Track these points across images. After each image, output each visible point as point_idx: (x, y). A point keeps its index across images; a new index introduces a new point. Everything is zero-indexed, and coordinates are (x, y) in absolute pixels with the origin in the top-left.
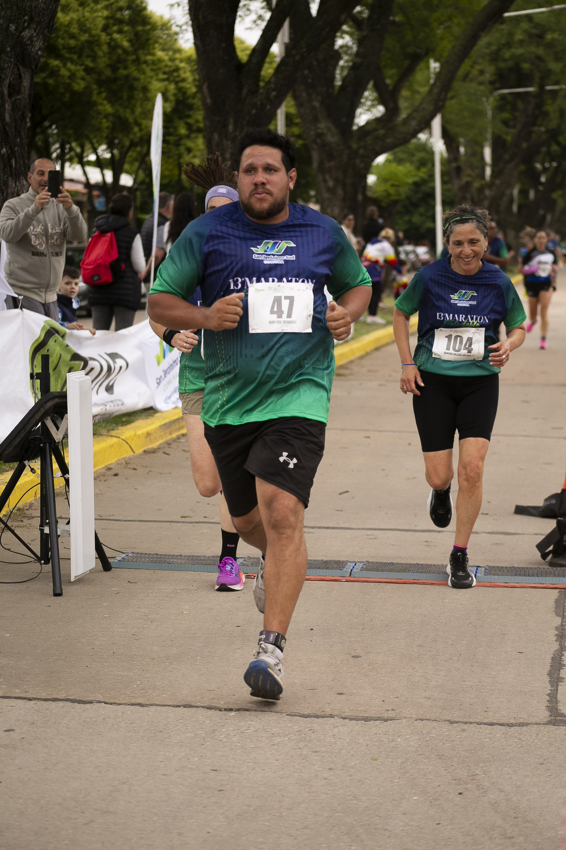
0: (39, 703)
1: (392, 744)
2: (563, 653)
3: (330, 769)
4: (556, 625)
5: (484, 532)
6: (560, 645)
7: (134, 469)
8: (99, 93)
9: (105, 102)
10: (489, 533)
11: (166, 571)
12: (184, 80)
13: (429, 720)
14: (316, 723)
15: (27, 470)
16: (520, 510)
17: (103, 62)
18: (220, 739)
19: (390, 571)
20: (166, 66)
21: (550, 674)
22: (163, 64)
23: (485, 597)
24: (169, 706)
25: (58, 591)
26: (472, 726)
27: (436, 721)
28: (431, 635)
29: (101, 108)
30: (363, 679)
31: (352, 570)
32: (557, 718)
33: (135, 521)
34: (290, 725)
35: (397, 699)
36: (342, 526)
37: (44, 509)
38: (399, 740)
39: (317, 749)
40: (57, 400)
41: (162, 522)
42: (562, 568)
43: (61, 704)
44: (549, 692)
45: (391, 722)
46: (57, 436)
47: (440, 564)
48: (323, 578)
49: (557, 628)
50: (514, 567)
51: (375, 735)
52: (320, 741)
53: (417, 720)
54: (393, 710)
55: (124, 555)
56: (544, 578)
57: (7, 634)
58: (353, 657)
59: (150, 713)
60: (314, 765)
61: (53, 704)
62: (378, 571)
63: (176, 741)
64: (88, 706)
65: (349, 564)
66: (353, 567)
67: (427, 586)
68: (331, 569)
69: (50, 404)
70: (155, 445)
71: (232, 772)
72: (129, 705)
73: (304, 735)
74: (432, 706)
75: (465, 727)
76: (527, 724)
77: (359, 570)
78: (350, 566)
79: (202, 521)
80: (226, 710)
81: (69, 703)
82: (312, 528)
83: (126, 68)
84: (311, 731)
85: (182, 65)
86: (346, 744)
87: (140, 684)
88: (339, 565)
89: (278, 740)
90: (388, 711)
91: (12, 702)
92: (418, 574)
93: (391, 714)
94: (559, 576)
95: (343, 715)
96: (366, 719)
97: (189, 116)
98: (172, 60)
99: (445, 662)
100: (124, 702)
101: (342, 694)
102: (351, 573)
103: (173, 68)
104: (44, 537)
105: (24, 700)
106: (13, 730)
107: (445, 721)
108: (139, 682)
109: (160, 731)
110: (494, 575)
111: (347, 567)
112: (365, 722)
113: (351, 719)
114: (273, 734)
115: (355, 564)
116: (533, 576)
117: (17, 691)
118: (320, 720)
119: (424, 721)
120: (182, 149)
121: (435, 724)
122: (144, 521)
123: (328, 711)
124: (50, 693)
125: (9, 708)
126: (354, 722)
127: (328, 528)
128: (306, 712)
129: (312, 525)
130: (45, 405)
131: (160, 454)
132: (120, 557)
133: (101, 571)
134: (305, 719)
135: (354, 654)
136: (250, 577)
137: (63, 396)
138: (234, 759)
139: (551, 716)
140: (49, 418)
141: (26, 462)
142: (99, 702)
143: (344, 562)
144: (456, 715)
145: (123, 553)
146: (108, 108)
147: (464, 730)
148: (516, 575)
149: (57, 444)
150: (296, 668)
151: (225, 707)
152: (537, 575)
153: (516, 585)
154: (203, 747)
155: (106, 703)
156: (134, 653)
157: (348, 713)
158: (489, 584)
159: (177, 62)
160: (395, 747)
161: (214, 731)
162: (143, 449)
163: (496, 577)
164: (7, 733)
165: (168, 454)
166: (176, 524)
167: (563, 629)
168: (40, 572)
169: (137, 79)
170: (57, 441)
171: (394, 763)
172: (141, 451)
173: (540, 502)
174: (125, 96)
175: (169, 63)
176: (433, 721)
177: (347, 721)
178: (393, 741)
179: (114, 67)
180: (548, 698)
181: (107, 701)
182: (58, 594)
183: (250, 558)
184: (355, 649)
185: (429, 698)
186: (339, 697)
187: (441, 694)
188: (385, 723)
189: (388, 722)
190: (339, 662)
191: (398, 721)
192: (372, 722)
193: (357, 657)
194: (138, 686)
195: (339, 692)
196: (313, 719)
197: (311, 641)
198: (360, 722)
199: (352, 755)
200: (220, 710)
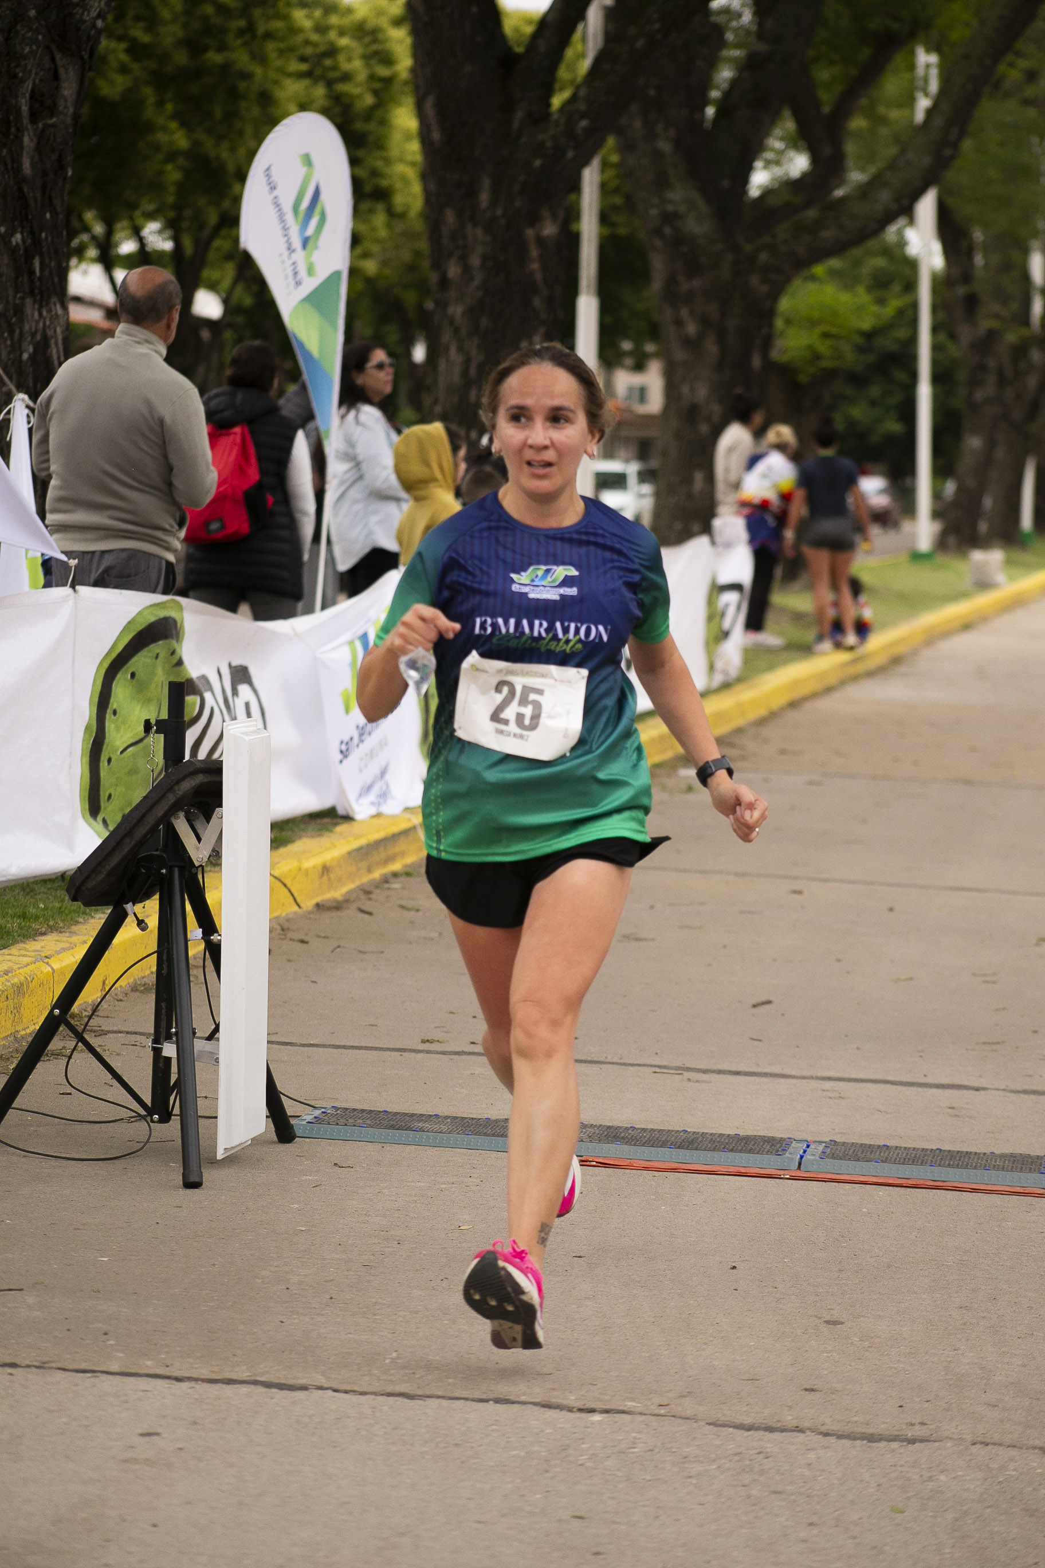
0: (200, 1387)
1: (930, 1485)
3: (811, 1524)
7: (302, 941)
8: (160, 103)
9: (173, 125)
11: (409, 1147)
12: (346, 77)
13: (1000, 1445)
14: (771, 1442)
15: (130, 920)
17: (171, 33)
18: (580, 1462)
19: (883, 1161)
20: (307, 42)
22: (299, 39)
24: (466, 1399)
25: (193, 1178)
27: (1015, 1446)
28: (983, 1287)
29: (161, 137)
30: (853, 1364)
31: (802, 1157)
33: (324, 1046)
34: (718, 1442)
35: (927, 1404)
36: (768, 1070)
37: (163, 1005)
38: (943, 1478)
39: (780, 1488)
40: (200, 779)
41: (382, 1049)
43: (244, 1389)
45: (922, 1445)
46: (198, 852)
47: (988, 1151)
48: (743, 1170)
51: (894, 1469)
52: (783, 1474)
53: (974, 1444)
54: (923, 1424)
55: (317, 1113)
57: (102, 1257)
58: (828, 1322)
59: (428, 1411)
60: (777, 1515)
61: (228, 1390)
62: (858, 1160)
63: (491, 1464)
64: (300, 1395)
65: (794, 1144)
66: (805, 1152)
67: (964, 1194)
68: (758, 1153)
69: (187, 785)
70: (338, 893)
71: (614, 1523)
72: (382, 1395)
73: (748, 1462)
74: (1002, 1421)
77: (817, 1158)
78: (797, 1149)
79: (466, 1050)
80: (580, 1410)
81: (260, 1389)
82: (705, 1072)
83: (221, 48)
84: (762, 1456)
85: (344, 42)
86: (836, 1482)
87: (398, 1358)
88: (776, 1146)
89: (696, 1468)
90: (913, 1425)
91: (144, 1383)
92: (943, 1170)
93: (919, 1432)
95: (823, 1429)
96: (871, 1438)
98: (321, 29)
99: (1020, 1340)
100: (371, 1389)
101: (812, 1390)
102: (800, 1164)
103: (321, 49)
104: (161, 1065)
105: (168, 1381)
106: (157, 1434)
107: (1034, 1448)
108: (395, 1355)
109: (457, 1445)
111: (791, 1150)
112: (870, 1444)
113: (840, 1437)
114: (686, 1457)
115: (808, 1146)
117: (149, 1363)
118: (777, 1436)
119: (990, 1447)
121: (1013, 1453)
122: (344, 1047)
123: (789, 1419)
124: (216, 1369)
125: (141, 1394)
126: (846, 1442)
127: (738, 1073)
128: (748, 1421)
129: (702, 1067)
130: (176, 788)
131: (351, 912)
132: (309, 1115)
133: (272, 1142)
134: (746, 1434)
135: (828, 1318)
136: (588, 1163)
137: (214, 769)
138: (613, 1498)
140: (182, 815)
141: (129, 907)
143: (782, 1140)
145: (314, 1108)
146: (181, 140)
149: (194, 871)
150: (711, 1339)
151: (579, 1404)
154: (548, 1475)
155: (335, 1391)
156: (374, 1300)
157: (831, 1426)
159: (332, 35)
160: (938, 1491)
161: (565, 1448)
162: (314, 901)
164: (147, 1439)
165: (370, 914)
166: (413, 1055)
168: (148, 1141)
169: (247, 76)
170: (197, 864)
171: (939, 1520)
174: (218, 111)
175: (315, 37)
176: (1009, 1446)
177: (832, 1440)
178: (930, 1479)
179: (194, 46)
181: (336, 1387)
182: (192, 1184)
184: (829, 1307)
185: (996, 1406)
186: (810, 1396)
187: (1019, 1399)
188: (911, 1447)
189: (917, 1445)
190: (799, 1332)
191: (937, 1444)
192: (883, 1444)
193: (835, 1323)
194: (393, 1360)
195: (808, 1387)
196: (762, 1433)
197: (736, 1290)
198: (858, 1443)
199: (852, 1502)
200: (570, 1410)
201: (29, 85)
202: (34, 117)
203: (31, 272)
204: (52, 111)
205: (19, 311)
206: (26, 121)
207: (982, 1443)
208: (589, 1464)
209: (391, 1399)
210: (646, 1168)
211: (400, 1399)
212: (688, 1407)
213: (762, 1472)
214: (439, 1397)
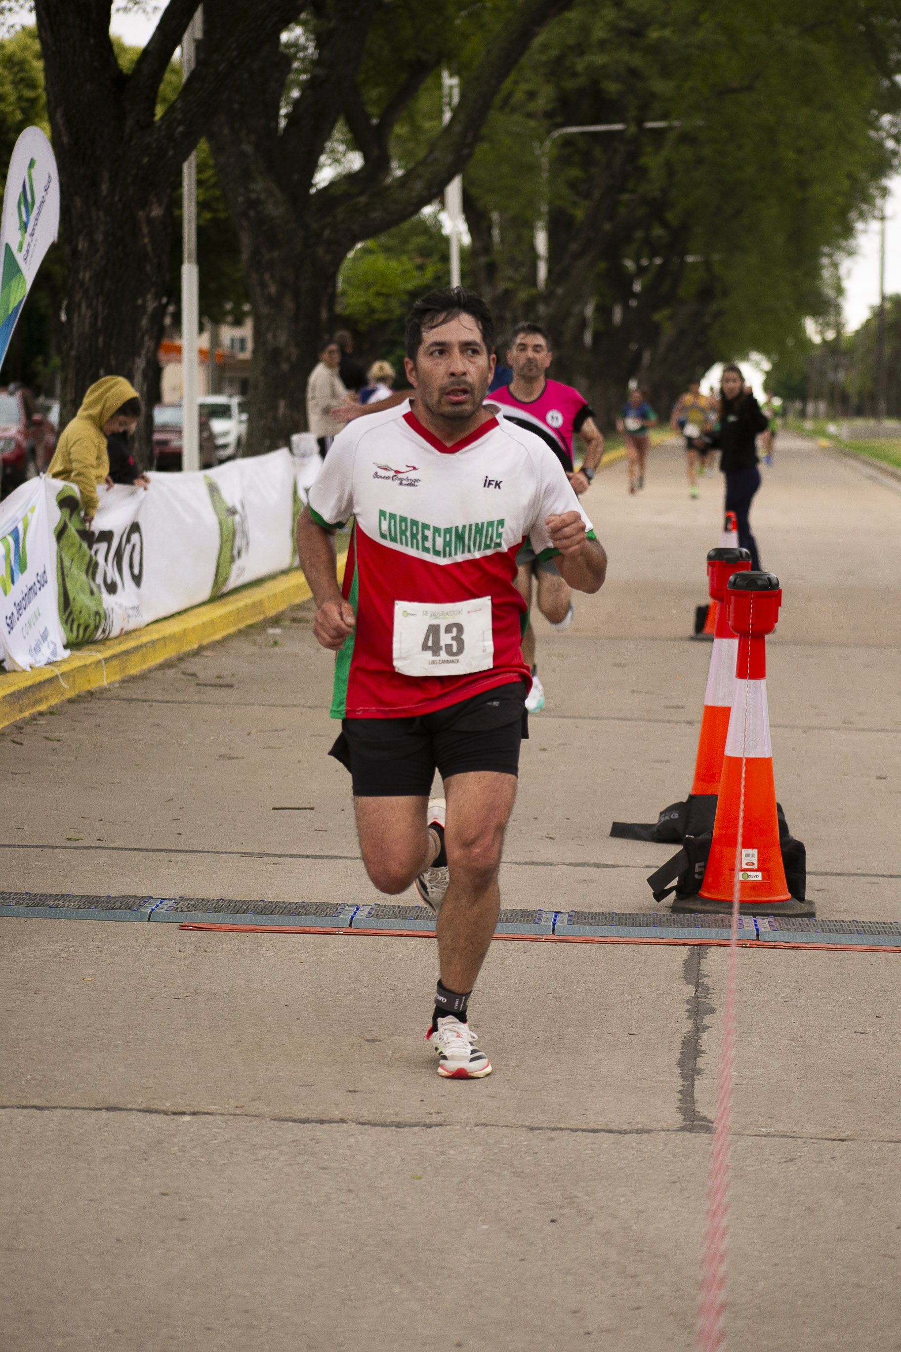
1: (442, 1158)
2: (700, 1035)
3: (349, 1191)
4: (687, 997)
5: (563, 864)
6: (695, 1023)
10: (571, 864)
11: (46, 920)
13: (497, 1125)
14: (320, 1131)
16: (621, 831)
18: (172, 1152)
19: (415, 919)
21: (681, 1064)
23: (571, 957)
24: (84, 1109)
26: (563, 1133)
27: (507, 1126)
28: (489, 1010)
30: (387, 1071)
31: (352, 917)
32: (695, 1123)
34: (280, 1133)
35: (443, 1098)
36: (329, 854)
38: (452, 1152)
39: (326, 1165)
41: (27, 846)
42: (693, 915)
44: (681, 1088)
45: (437, 1128)
48: (307, 929)
49: (688, 1001)
50: (616, 913)
51: (414, 1147)
52: (329, 1155)
53: (477, 1126)
54: (438, 1113)
56: (664, 929)
58: (368, 1040)
59: (55, 1119)
60: (323, 1185)
62: (396, 918)
63: (102, 1156)
65: (347, 908)
66: (355, 913)
68: (319, 915)
71: (198, 1196)
72: (18, 1108)
73: (302, 1147)
74: (499, 1108)
75: (553, 1134)
76: (649, 1131)
77: (364, 917)
78: (349, 911)
79: (94, 845)
80: (174, 1113)
82: (280, 856)
84: (314, 1142)
86: (370, 1158)
87: (32, 1079)
88: (334, 909)
89: (264, 1153)
90: (430, 1114)
93: (435, 1119)
94: (689, 926)
95: (362, 1120)
96: (398, 1125)
99: (515, 1048)
100: (10, 1104)
101: (355, 1091)
102: (351, 923)
107: (522, 1126)
108: (29, 1077)
109: (76, 1143)
110: (584, 924)
111: (345, 912)
112: (398, 1129)
113: (374, 1125)
114: (255, 1145)
115: (358, 909)
116: (647, 925)
118: (326, 1126)
119: (489, 1127)
121: (506, 1131)
123: (336, 1114)
126: (379, 1129)
127: (307, 857)
128: (304, 1116)
129: (279, 853)
131: (5, 742)
134: (302, 1126)
135: (369, 1037)
136: (186, 928)
138: (197, 1178)
139: (684, 1120)
143: (337, 905)
144: (538, 1119)
147: (552, 1139)
148: (619, 925)
150: (278, 1056)
151: (171, 1109)
152: (654, 924)
153: (620, 940)
154: (147, 1163)
156: (14, 1037)
157: (368, 1117)
158: (576, 938)
160: (449, 1162)
161: (160, 1142)
163: (587, 927)
165: (21, 744)
166: (51, 850)
167: (698, 1002)
171: (448, 1183)
173: (652, 818)
176: (503, 1126)
177: (368, 1127)
178: (442, 1153)
180: (680, 1096)
183: (183, 899)
184: (370, 1029)
185: (494, 1097)
186: (352, 1096)
187: (512, 1091)
188: (429, 1130)
189: (434, 1129)
190: (346, 1048)
191: (448, 1127)
192: (407, 1129)
193: (374, 1041)
194: (28, 1082)
195: (351, 1089)
196: (314, 1124)
197: (298, 1019)
198: (388, 1129)
199: (382, 1173)
200: (166, 1113)
207: (483, 1125)
208: (179, 1154)
209: (25, 1111)
210: (232, 930)
211: (32, 1110)
212: (259, 1107)
213: (313, 1154)
214: (63, 1108)
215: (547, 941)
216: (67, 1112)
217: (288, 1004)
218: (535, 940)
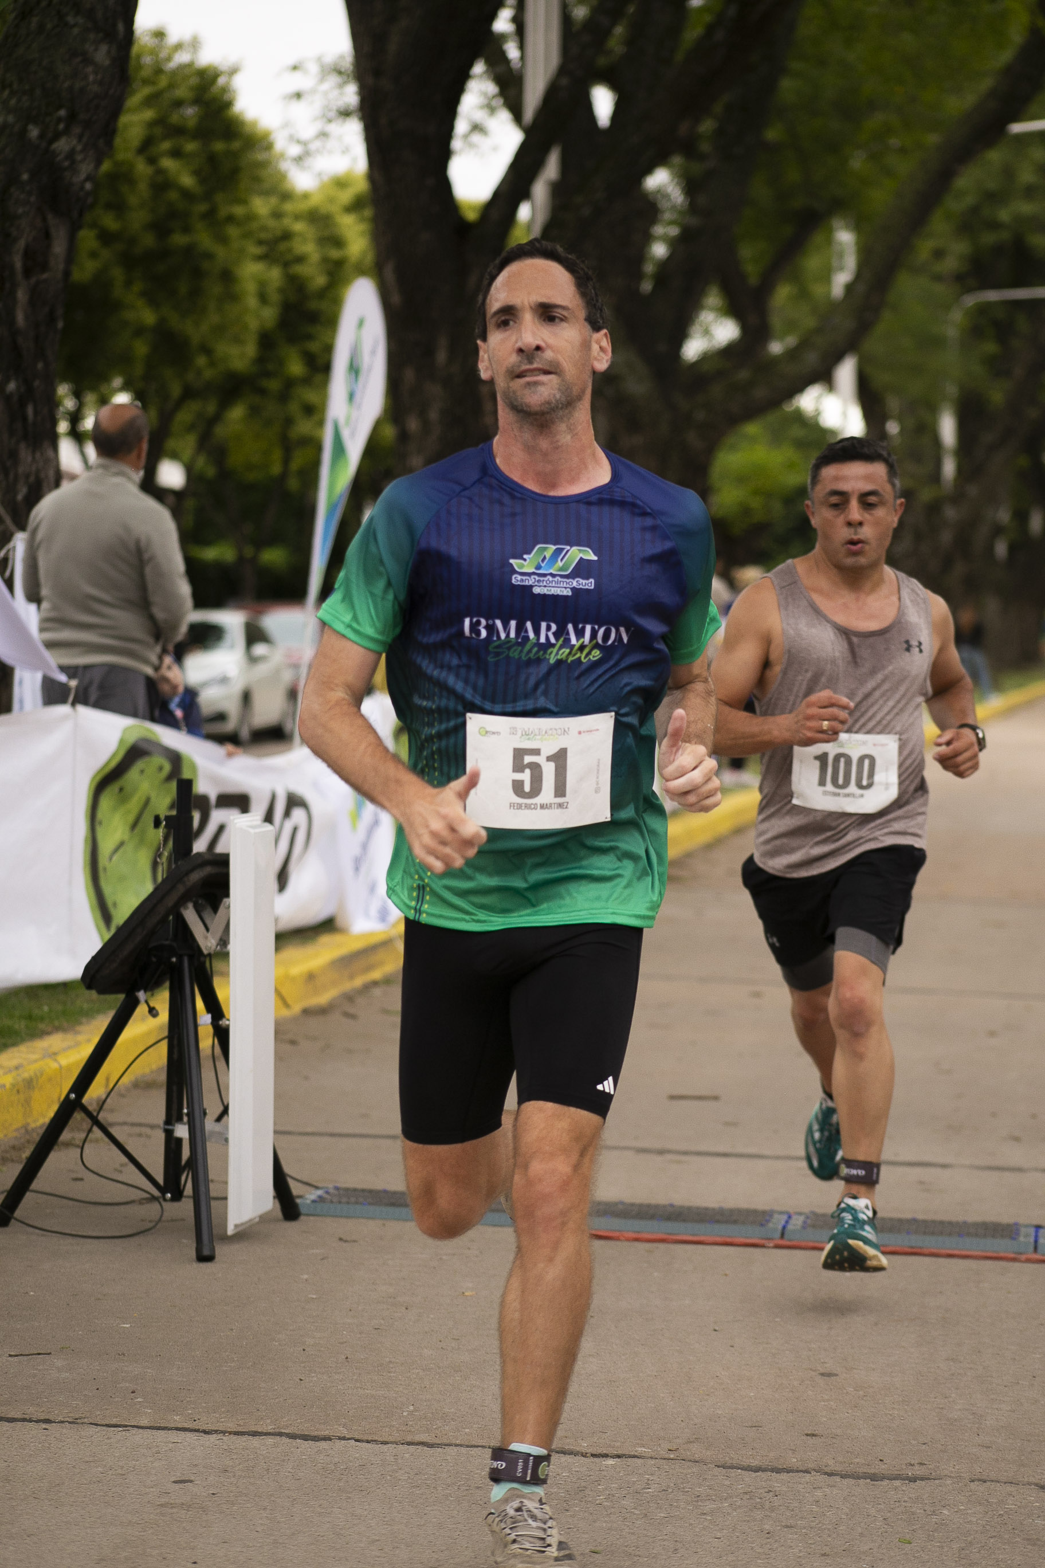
0: (228, 1439)
1: (935, 1519)
3: (824, 1555)
5: (1036, 1169)
7: (293, 1043)
8: (128, 283)
9: (140, 303)
12: (300, 259)
13: (997, 1482)
14: (778, 1482)
15: (142, 1009)
17: (138, 218)
18: (597, 1502)
20: (264, 228)
22: (254, 225)
25: (206, 1252)
27: (1011, 1483)
28: (967, 1342)
29: (129, 315)
30: (850, 1411)
31: (784, 1227)
33: (321, 1134)
34: (727, 1483)
35: (924, 1446)
36: (746, 1152)
37: (175, 1088)
38: (945, 1512)
39: (791, 1522)
40: (208, 870)
43: (270, 1440)
45: (924, 1483)
46: (207, 942)
47: (960, 1220)
48: (729, 1240)
51: (897, 1504)
52: (793, 1510)
53: (973, 1481)
54: (921, 1464)
55: (320, 1192)
57: (124, 1324)
58: (822, 1374)
59: (448, 1458)
60: (790, 1547)
61: (255, 1441)
64: (323, 1444)
65: (776, 1216)
66: (787, 1223)
67: (942, 1259)
68: (741, 1224)
69: (196, 876)
70: (323, 999)
71: (636, 1555)
72: (403, 1444)
73: (758, 1500)
74: (997, 1460)
77: (796, 1228)
78: (779, 1219)
80: (593, 1455)
81: (285, 1440)
82: (686, 1153)
83: (187, 229)
84: (772, 1494)
85: (299, 227)
86: (844, 1517)
87: (415, 1410)
88: (759, 1218)
89: (710, 1506)
90: (912, 1465)
91: (174, 1436)
92: (919, 1237)
93: (918, 1471)
95: (827, 1470)
96: (874, 1478)
97: (310, 337)
98: (277, 215)
99: (1006, 1389)
100: (391, 1439)
101: (814, 1435)
102: (783, 1234)
103: (279, 233)
104: (173, 1146)
105: (197, 1434)
106: (191, 1481)
107: (1029, 1484)
108: (411, 1408)
109: (478, 1488)
111: (773, 1221)
112: (874, 1482)
113: (843, 1476)
114: (698, 1496)
115: (789, 1218)
117: (177, 1418)
118: (784, 1476)
119: (989, 1483)
120: (294, 407)
121: (1010, 1488)
122: (340, 1135)
123: (793, 1461)
124: (241, 1423)
125: (171, 1445)
126: (852, 1481)
127: (717, 1155)
128: (755, 1463)
129: (683, 1149)
130: (186, 879)
131: (336, 1016)
132: (312, 1195)
133: (278, 1220)
134: (754, 1475)
135: (822, 1371)
137: (223, 862)
138: (633, 1533)
140: (190, 905)
141: (141, 995)
142: (344, 1438)
143: (764, 1213)
145: (317, 1188)
146: (148, 317)
149: (202, 959)
150: (712, 1390)
151: (590, 1450)
155: (357, 1440)
156: (388, 1360)
157: (833, 1466)
159: (287, 222)
160: (942, 1524)
162: (303, 1006)
164: (181, 1485)
165: (353, 1017)
168: (160, 1220)
169: (209, 256)
170: (205, 952)
171: (946, 1549)
172: (297, 1008)
174: (183, 288)
175: (271, 223)
176: (1005, 1483)
177: (838, 1479)
178: (934, 1513)
179: (161, 228)
181: (357, 1437)
182: (205, 1257)
184: (822, 1361)
185: (989, 1447)
186: (811, 1441)
187: (1010, 1441)
188: (912, 1485)
189: (919, 1483)
190: (796, 1383)
191: (937, 1482)
192: (886, 1482)
193: (829, 1375)
194: (411, 1413)
195: (809, 1432)
196: (769, 1473)
197: (732, 1346)
198: (862, 1481)
199: (861, 1535)
200: (584, 1455)
201: (22, 244)
202: (27, 272)
203: (25, 418)
204: (44, 267)
205: (14, 455)
206: (19, 276)
207: (979, 1480)
208: (607, 1504)
209: (412, 1448)
210: (637, 1240)
211: (420, 1447)
212: (697, 1451)
213: (772, 1509)
214: (456, 1445)
215: (1029, 1261)
216: (463, 1450)
217: (717, 1328)
218: (1014, 1260)
